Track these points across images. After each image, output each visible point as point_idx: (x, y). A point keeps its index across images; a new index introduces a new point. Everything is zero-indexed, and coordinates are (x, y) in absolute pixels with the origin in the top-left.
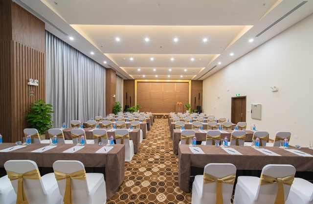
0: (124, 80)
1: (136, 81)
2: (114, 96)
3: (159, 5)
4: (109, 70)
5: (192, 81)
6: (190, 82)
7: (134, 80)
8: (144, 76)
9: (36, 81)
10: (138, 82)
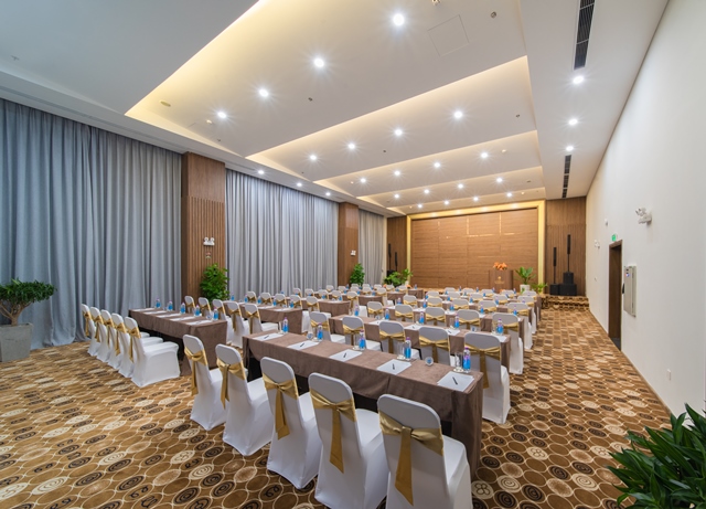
0: (388, 219)
1: (409, 219)
2: (353, 253)
3: (311, 99)
4: (342, 206)
5: (548, 202)
6: (541, 205)
7: (405, 217)
8: (420, 206)
9: (213, 239)
10: (413, 220)
